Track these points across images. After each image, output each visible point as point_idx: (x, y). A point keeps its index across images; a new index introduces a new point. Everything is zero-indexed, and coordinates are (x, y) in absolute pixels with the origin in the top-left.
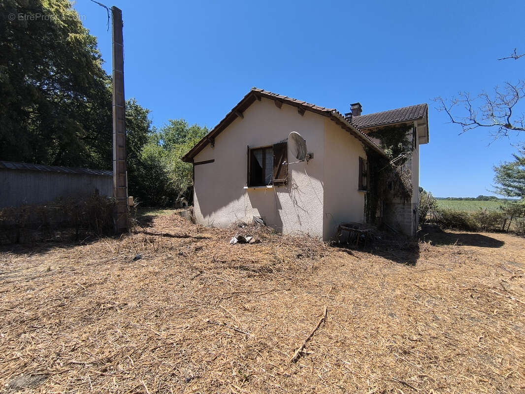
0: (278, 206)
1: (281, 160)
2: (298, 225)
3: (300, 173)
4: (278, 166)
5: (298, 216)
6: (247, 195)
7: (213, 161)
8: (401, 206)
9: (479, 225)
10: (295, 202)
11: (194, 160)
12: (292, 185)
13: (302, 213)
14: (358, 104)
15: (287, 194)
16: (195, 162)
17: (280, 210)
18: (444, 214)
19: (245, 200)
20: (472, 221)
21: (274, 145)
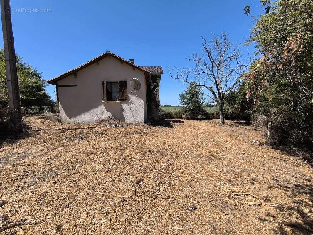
0: (122, 110)
1: (123, 89)
2: (133, 118)
3: (133, 96)
4: (122, 92)
5: (133, 115)
6: (103, 105)
7: (76, 85)
8: (156, 109)
9: (175, 116)
10: (131, 108)
11: (57, 83)
12: (129, 101)
13: (134, 113)
14: (133, 60)
15: (127, 105)
16: (58, 85)
17: (123, 112)
18: (165, 112)
19: (102, 108)
20: (173, 115)
21: (119, 82)
